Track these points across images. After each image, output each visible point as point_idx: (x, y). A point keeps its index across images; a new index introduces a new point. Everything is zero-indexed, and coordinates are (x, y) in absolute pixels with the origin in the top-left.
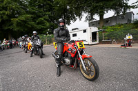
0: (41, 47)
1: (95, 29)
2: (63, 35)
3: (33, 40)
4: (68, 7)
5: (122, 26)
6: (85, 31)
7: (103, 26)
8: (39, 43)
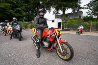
0: (20, 31)
1: (60, 20)
2: (42, 23)
3: (12, 25)
4: (41, 2)
5: (76, 20)
6: (53, 21)
7: (65, 19)
8: (18, 27)
